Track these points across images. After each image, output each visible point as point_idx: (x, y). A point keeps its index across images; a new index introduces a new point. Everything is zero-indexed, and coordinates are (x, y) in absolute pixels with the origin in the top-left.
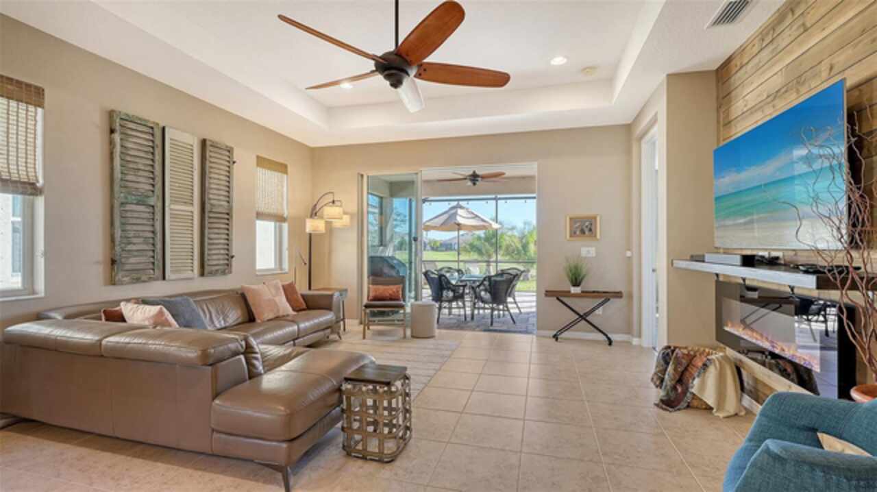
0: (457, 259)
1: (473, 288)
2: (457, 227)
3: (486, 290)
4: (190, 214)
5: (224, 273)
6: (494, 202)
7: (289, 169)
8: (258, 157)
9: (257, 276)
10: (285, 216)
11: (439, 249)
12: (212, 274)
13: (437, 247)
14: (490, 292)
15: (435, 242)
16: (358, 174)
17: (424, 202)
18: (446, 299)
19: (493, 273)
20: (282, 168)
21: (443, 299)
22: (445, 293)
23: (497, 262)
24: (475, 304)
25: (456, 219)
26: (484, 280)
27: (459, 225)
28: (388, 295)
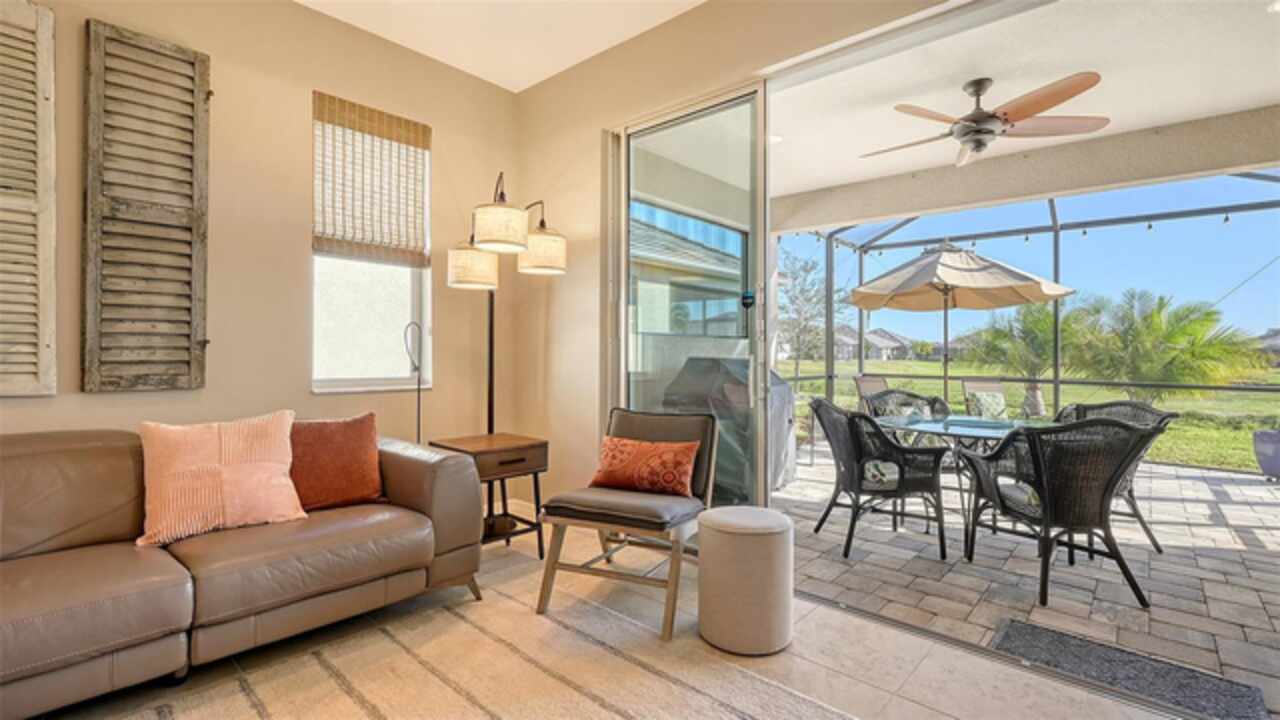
0: (942, 374)
1: (971, 463)
2: (941, 296)
3: (1019, 476)
4: (28, 219)
5: (170, 384)
6: (1050, 235)
7: (435, 136)
8: (319, 97)
9: (312, 393)
10: (427, 251)
11: (930, 357)
12: (114, 385)
13: (928, 354)
14: (1037, 485)
15: (924, 345)
16: (605, 132)
17: (866, 252)
18: (877, 487)
19: (1045, 418)
20: (418, 135)
21: (866, 485)
22: (870, 469)
23: (1056, 382)
24: (978, 511)
25: (935, 275)
26: (1014, 437)
27: (947, 289)
28: (645, 472)
